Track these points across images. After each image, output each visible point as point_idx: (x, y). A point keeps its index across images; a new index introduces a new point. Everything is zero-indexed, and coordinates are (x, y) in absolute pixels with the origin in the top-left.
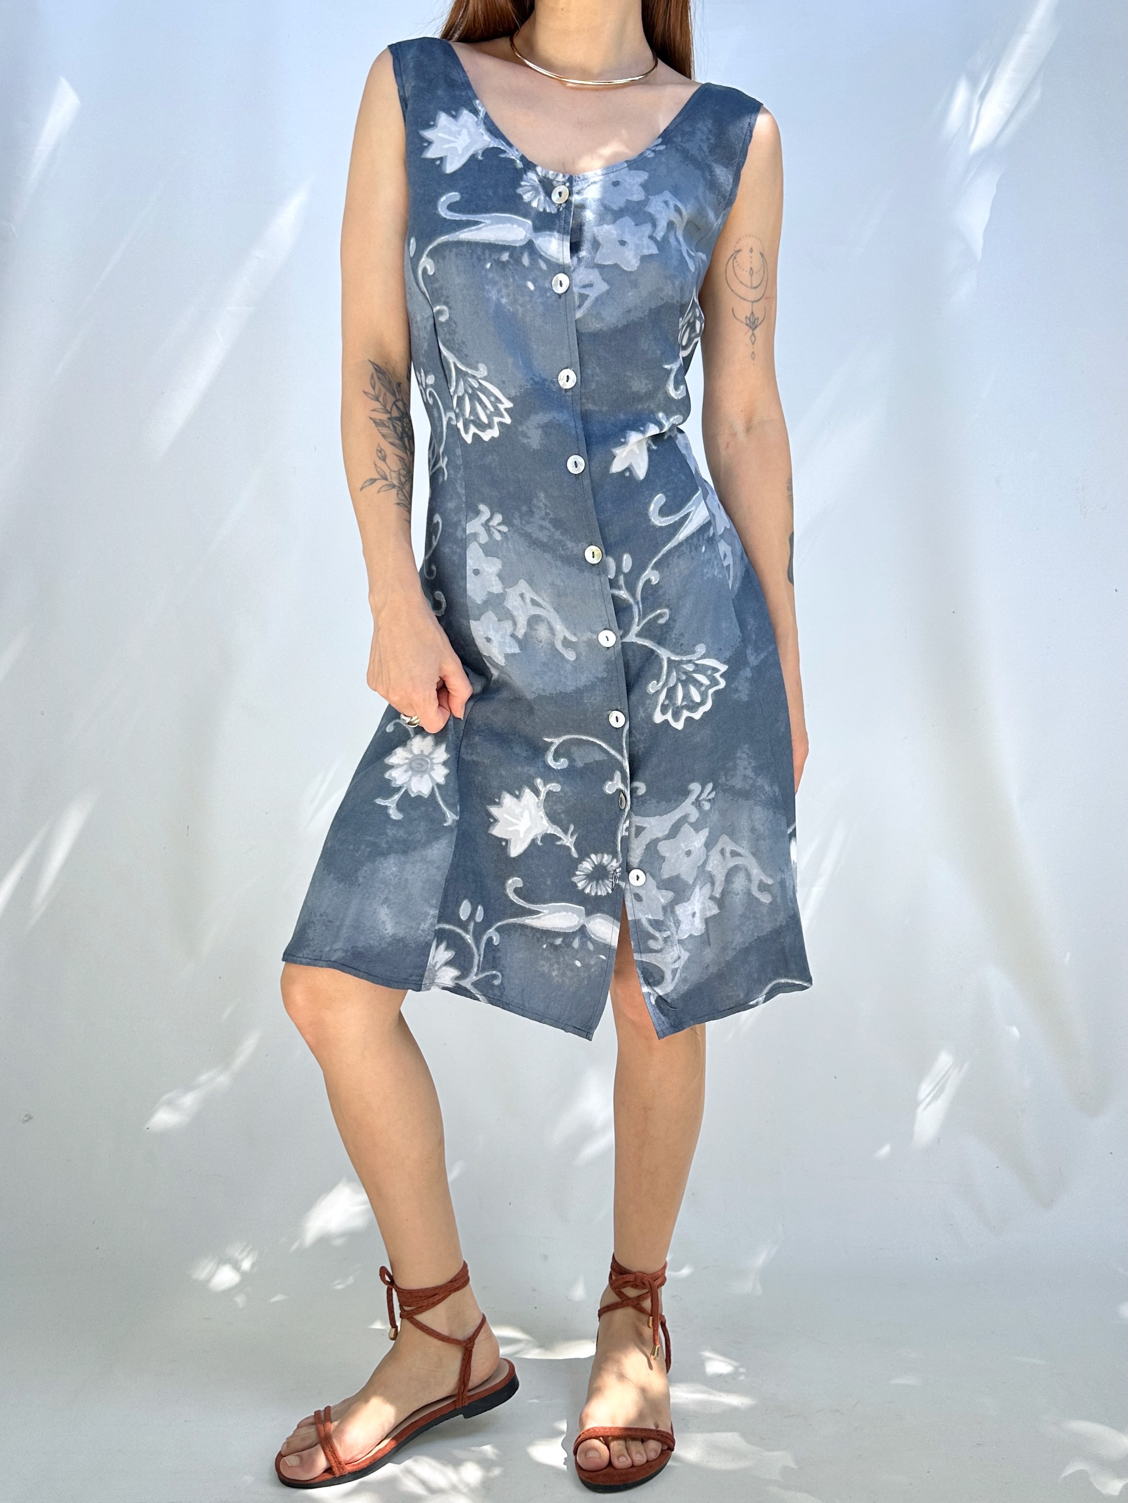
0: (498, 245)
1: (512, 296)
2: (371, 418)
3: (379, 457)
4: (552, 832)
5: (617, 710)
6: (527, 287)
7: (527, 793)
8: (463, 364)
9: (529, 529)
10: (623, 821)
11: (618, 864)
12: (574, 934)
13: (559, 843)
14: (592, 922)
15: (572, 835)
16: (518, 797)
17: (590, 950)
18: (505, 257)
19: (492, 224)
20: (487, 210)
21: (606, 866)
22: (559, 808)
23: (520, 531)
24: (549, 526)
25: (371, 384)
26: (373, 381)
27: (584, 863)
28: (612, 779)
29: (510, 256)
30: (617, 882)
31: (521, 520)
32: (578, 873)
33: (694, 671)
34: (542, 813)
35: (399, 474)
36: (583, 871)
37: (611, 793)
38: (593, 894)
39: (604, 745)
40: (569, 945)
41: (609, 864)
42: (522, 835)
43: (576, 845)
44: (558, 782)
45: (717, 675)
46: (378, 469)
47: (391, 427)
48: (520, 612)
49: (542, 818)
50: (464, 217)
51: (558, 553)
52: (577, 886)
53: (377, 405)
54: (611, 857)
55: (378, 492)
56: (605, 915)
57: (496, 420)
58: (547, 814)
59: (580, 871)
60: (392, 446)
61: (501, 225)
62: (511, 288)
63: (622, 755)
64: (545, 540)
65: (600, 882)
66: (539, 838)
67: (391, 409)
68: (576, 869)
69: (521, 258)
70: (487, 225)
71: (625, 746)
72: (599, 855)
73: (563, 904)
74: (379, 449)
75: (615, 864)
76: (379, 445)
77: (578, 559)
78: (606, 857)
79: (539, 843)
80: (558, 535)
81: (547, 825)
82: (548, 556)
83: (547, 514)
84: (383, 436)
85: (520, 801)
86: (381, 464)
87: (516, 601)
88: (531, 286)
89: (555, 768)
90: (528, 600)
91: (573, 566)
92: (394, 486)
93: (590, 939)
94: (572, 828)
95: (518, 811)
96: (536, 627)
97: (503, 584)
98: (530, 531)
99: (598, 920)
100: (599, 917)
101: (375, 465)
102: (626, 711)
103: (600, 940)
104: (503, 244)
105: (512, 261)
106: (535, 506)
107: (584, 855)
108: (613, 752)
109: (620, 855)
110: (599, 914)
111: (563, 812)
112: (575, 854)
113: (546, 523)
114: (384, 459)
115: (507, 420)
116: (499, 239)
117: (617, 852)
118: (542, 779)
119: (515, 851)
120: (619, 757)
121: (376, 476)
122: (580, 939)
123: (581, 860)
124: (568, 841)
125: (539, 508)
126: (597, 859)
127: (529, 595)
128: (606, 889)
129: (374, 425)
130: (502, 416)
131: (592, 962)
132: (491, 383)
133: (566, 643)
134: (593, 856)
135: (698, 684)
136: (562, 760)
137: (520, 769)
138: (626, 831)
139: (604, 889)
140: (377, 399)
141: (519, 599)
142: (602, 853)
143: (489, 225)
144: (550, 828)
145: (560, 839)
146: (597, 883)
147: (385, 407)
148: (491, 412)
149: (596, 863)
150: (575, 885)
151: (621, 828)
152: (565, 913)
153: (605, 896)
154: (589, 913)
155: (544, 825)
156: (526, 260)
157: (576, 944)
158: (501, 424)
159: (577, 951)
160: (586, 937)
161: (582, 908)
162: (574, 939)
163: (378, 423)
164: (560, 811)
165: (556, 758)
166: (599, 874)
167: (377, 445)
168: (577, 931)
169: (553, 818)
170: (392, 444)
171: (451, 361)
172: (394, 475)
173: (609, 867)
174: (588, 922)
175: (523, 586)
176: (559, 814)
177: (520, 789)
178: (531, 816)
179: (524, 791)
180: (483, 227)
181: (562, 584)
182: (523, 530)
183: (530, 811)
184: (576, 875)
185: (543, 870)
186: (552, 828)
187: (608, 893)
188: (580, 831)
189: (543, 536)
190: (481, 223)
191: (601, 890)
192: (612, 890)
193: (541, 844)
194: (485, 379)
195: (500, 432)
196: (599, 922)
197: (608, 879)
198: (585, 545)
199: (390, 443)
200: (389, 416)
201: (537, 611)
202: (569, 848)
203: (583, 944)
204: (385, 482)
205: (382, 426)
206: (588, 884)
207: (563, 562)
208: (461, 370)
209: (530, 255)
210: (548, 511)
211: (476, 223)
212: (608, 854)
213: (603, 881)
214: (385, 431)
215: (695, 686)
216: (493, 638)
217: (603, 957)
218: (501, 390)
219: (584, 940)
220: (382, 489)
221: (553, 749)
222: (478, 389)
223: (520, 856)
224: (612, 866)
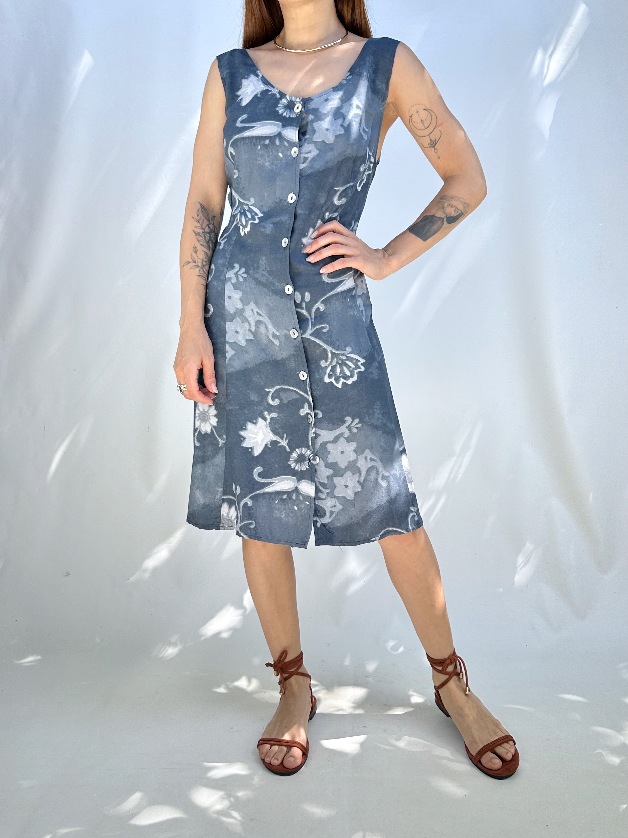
0: (263, 137)
1: (271, 161)
2: (193, 231)
3: (194, 251)
4: (275, 440)
5: (303, 371)
6: (279, 156)
7: (260, 420)
9: (257, 276)
10: (311, 429)
11: (311, 452)
12: (293, 492)
13: (279, 445)
14: (300, 485)
15: (286, 439)
16: (255, 423)
17: (301, 500)
18: (267, 142)
19: (260, 127)
20: (259, 120)
21: (304, 454)
22: (277, 426)
24: (267, 274)
25: (197, 214)
26: (198, 212)
27: (293, 454)
28: (303, 408)
29: (270, 141)
30: (311, 462)
31: (254, 271)
32: (291, 459)
33: (346, 360)
34: (269, 430)
35: (203, 260)
36: (293, 459)
37: (303, 415)
38: (299, 470)
39: (297, 390)
40: (290, 498)
41: (306, 453)
42: (260, 443)
43: (288, 444)
44: (276, 412)
45: (359, 364)
46: (192, 257)
47: (203, 236)
48: (251, 318)
49: (269, 433)
50: (247, 125)
51: (271, 288)
52: (291, 467)
53: (198, 225)
54: (306, 449)
55: (190, 269)
56: (306, 481)
58: (272, 430)
59: (292, 458)
60: (202, 247)
61: (265, 127)
62: (271, 157)
63: (307, 394)
64: (265, 282)
65: (302, 463)
66: (269, 443)
67: (205, 227)
68: (290, 457)
69: (275, 142)
71: (308, 390)
72: (300, 449)
73: (285, 476)
74: (195, 247)
75: (309, 452)
76: (195, 245)
77: (281, 291)
78: (304, 449)
79: (269, 446)
80: (271, 279)
81: (272, 436)
82: (266, 290)
83: (266, 268)
84: (198, 240)
85: (257, 425)
86: (194, 255)
87: (249, 313)
88: (281, 155)
89: (273, 405)
90: (255, 312)
91: (278, 295)
92: (198, 266)
93: (301, 494)
94: (285, 436)
95: (256, 431)
96: (259, 327)
97: (243, 304)
99: (304, 483)
100: (303, 482)
101: (191, 255)
102: (307, 371)
103: (305, 494)
104: (266, 136)
105: (271, 144)
106: (260, 264)
107: (293, 450)
108: (302, 393)
109: (311, 447)
110: (303, 480)
111: (280, 428)
112: (288, 449)
113: (265, 273)
114: (196, 252)
115: (257, 221)
116: (264, 133)
117: (309, 446)
118: (267, 411)
119: (257, 452)
120: (306, 396)
121: (190, 260)
122: (296, 494)
123: (291, 452)
124: (284, 443)
125: (262, 265)
126: (299, 451)
127: (256, 309)
128: (306, 467)
129: (194, 234)
130: (254, 220)
131: (303, 506)
132: (255, 207)
133: (274, 336)
134: (297, 450)
135: (348, 366)
136: (276, 400)
137: (255, 408)
138: (313, 434)
139: (304, 467)
140: (198, 222)
141: (251, 311)
142: (302, 448)
144: (274, 437)
145: (280, 443)
146: (301, 464)
147: (202, 226)
149: (299, 454)
150: (290, 466)
151: (310, 433)
152: (287, 481)
153: (305, 470)
154: (299, 480)
155: (270, 436)
156: (277, 142)
157: (294, 497)
159: (295, 501)
160: (298, 493)
161: (295, 478)
162: (293, 494)
163: (197, 234)
164: (278, 428)
165: (273, 400)
166: (301, 459)
167: (194, 245)
168: (294, 490)
169: (275, 432)
170: (202, 245)
171: (236, 198)
172: (199, 260)
173: (306, 454)
174: (299, 485)
175: (252, 305)
176: (278, 429)
177: (256, 419)
178: (263, 433)
179: (258, 420)
180: (257, 128)
181: (272, 304)
182: (254, 276)
183: (262, 430)
184: (290, 461)
185: (273, 460)
186: (275, 437)
187: (307, 469)
188: (290, 437)
189: (264, 280)
191: (303, 467)
192: (309, 466)
193: (270, 447)
194: (252, 205)
195: (251, 228)
196: (304, 485)
197: (306, 461)
198: (284, 285)
199: (201, 244)
200: (203, 231)
201: (260, 318)
202: (285, 447)
203: (297, 497)
204: (194, 264)
205: (198, 236)
206: (296, 465)
207: (273, 293)
208: (241, 202)
210: (266, 266)
211: (253, 127)
212: (304, 448)
213: (303, 462)
214: (199, 238)
215: (346, 367)
216: (239, 331)
217: (308, 503)
218: (259, 210)
219: (298, 494)
220: (192, 267)
221: (271, 394)
223: (260, 455)
224: (307, 454)
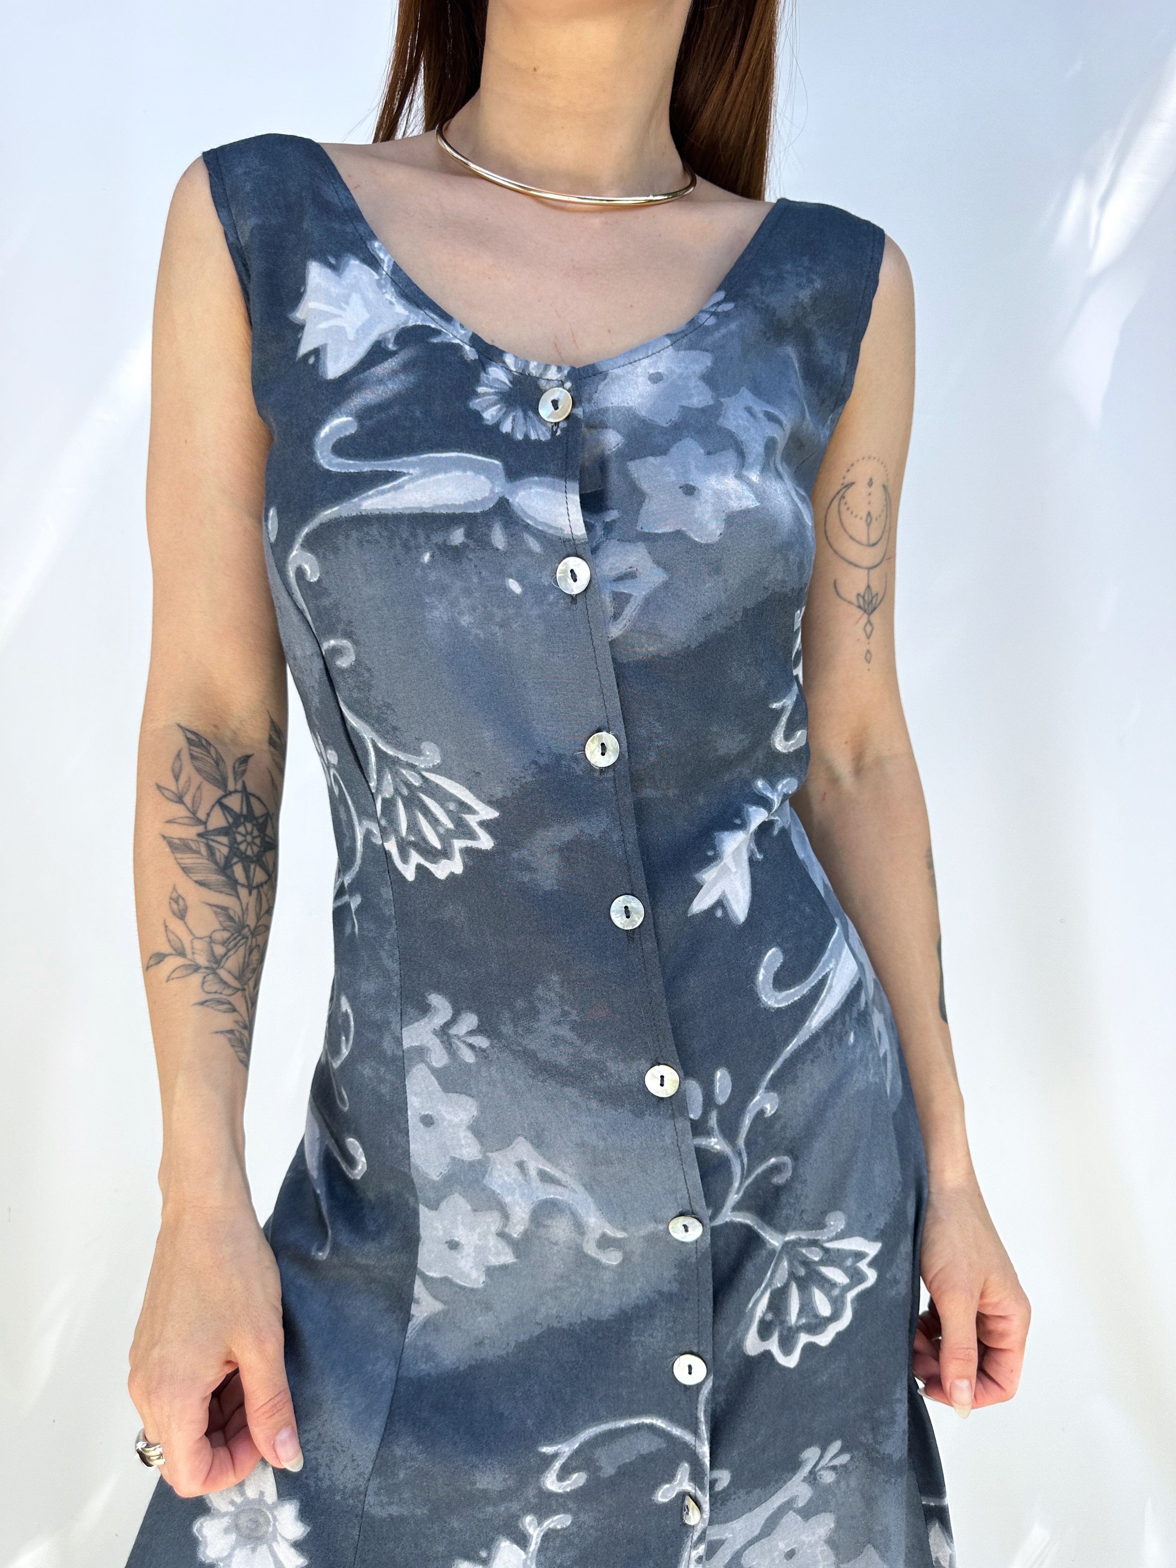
0: (440, 516)
1: (480, 609)
2: (164, 838)
3: (174, 913)
5: (692, 1353)
6: (506, 589)
7: (505, 1548)
8: (389, 743)
9: (532, 1043)
16: (485, 1562)
18: (458, 536)
19: (423, 475)
20: (412, 449)
23: (515, 1047)
24: (571, 1037)
25: (173, 770)
26: (177, 765)
28: (670, 1480)
29: (468, 535)
31: (515, 1026)
33: (822, 1262)
35: (212, 941)
37: (667, 1501)
39: (661, 1423)
44: (567, 1511)
45: (863, 1265)
46: (171, 936)
47: (203, 850)
48: (517, 1196)
50: (366, 467)
51: (592, 1085)
53: (180, 811)
57: (459, 844)
60: (203, 890)
61: (441, 476)
62: (477, 595)
64: (565, 1064)
67: (209, 815)
69: (488, 535)
70: (413, 479)
71: (702, 1419)
74: (175, 896)
76: (174, 889)
77: (631, 1092)
80: (590, 1052)
82: (572, 1092)
83: (565, 1014)
84: (185, 869)
86: (176, 925)
87: (509, 1175)
88: (515, 586)
89: (560, 1491)
90: (533, 1173)
91: (622, 1106)
92: (197, 967)
96: (548, 1222)
97: (482, 1144)
98: (532, 1047)
101: (166, 926)
102: (709, 1355)
104: (450, 511)
105: (472, 545)
106: (540, 999)
108: (678, 1432)
113: (564, 1032)
114: (182, 915)
115: (485, 842)
116: (440, 503)
118: (534, 1514)
120: (689, 1438)
121: (166, 948)
125: (548, 1002)
127: (535, 1164)
129: (167, 849)
130: (472, 836)
132: (451, 778)
133: (605, 1243)
135: (826, 1284)
136: (576, 1475)
137: (491, 1509)
140: (180, 799)
141: (515, 1171)
143: (418, 478)
147: (194, 813)
148: (448, 830)
151: (686, 1557)
156: (498, 538)
158: (468, 852)
165: (562, 1478)
167: (171, 889)
170: (201, 883)
172: (198, 945)
175: (522, 1149)
177: (489, 1545)
179: (498, 1547)
180: (408, 481)
181: (601, 1143)
182: (520, 1044)
189: (560, 1056)
190: (405, 474)
194: (435, 770)
195: (465, 866)
199: (197, 882)
200: (201, 829)
201: (552, 1193)
204: (179, 960)
205: (183, 851)
207: (602, 1101)
209: (506, 526)
210: (566, 1008)
211: (390, 476)
214: (189, 859)
215: (822, 1288)
216: (463, 1241)
218: (470, 788)
220: (175, 974)
221: (558, 1464)
222: (420, 788)
